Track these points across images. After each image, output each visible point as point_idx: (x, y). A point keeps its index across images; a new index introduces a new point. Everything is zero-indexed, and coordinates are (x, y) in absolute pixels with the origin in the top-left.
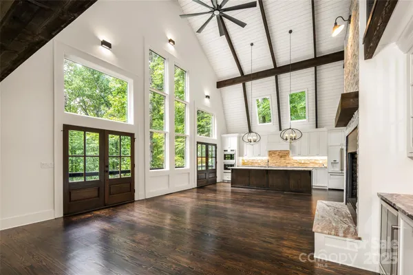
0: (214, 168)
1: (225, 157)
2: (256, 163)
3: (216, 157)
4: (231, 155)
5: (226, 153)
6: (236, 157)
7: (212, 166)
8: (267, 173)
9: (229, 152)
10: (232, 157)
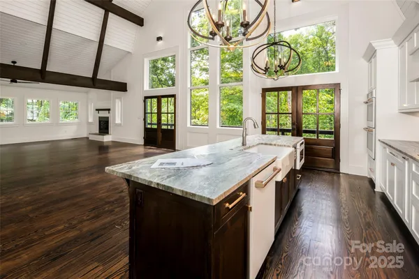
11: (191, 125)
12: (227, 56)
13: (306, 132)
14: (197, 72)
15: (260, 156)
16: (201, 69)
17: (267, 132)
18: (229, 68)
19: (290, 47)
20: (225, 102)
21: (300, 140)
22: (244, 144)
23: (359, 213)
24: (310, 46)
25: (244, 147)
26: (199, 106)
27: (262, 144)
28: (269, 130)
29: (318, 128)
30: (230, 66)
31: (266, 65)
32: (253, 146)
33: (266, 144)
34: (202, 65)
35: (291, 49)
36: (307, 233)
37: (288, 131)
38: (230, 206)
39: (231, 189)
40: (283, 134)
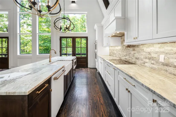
11: (20, 54)
12: (43, 20)
13: (77, 54)
14: (25, 26)
15: (57, 66)
16: (27, 25)
17: (62, 55)
18: (44, 26)
19: (70, 21)
20: (42, 42)
21: (75, 57)
22: (50, 62)
23: (93, 80)
24: (79, 22)
25: (50, 63)
26: (26, 44)
27: (59, 60)
28: (63, 54)
29: (81, 52)
30: (44, 25)
31: (61, 27)
32: (55, 62)
33: (61, 60)
34: (28, 22)
35: (71, 21)
36: (77, 93)
37: (70, 54)
38: (39, 93)
39: (39, 84)
40: (69, 56)
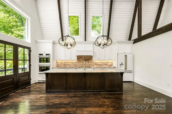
0: (28, 70)
1: (41, 60)
2: (68, 65)
3: (30, 60)
4: (47, 58)
5: (41, 56)
6: (51, 60)
7: (24, 69)
8: (85, 77)
9: (44, 56)
10: (47, 60)
